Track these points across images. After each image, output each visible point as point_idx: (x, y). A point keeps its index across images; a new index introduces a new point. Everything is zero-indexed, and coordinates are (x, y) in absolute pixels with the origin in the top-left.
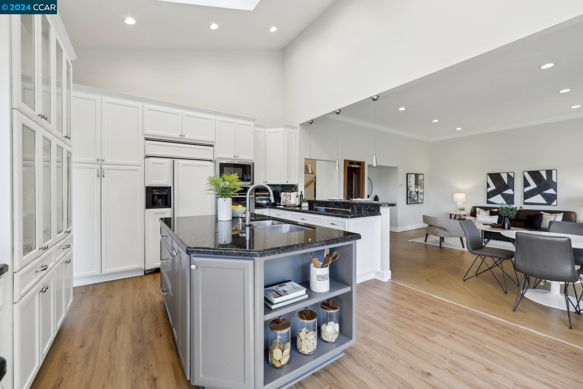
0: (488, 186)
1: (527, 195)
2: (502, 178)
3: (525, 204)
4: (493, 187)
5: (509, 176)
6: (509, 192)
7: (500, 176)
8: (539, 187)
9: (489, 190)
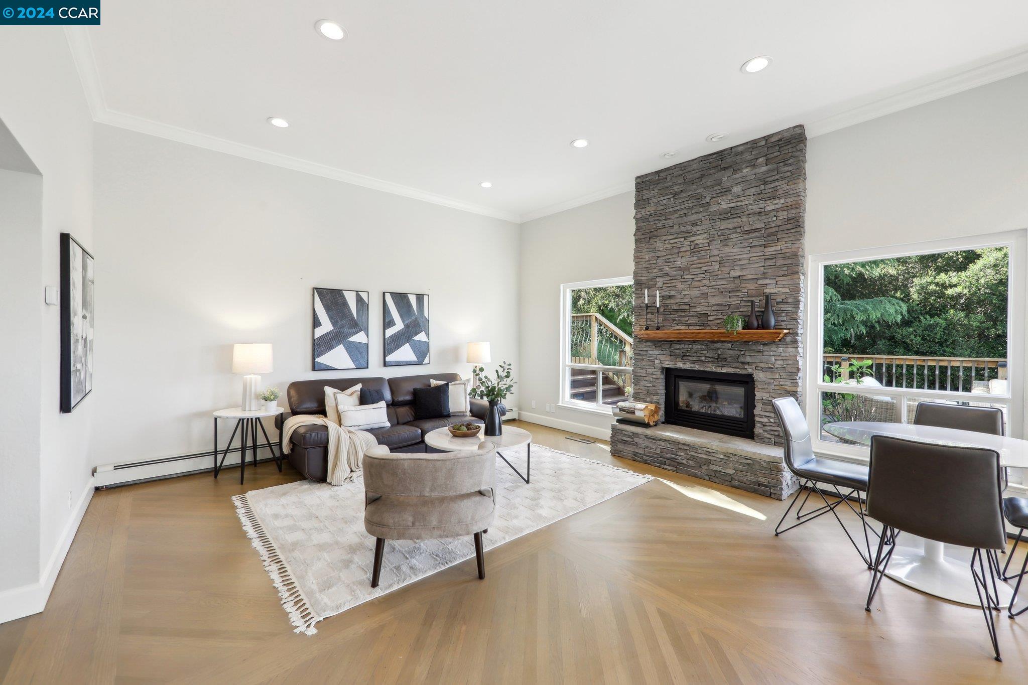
0: (316, 323)
1: (390, 345)
2: (345, 304)
3: (385, 364)
4: (327, 326)
5: (359, 299)
6: (359, 338)
7: (343, 296)
8: (407, 326)
9: (319, 332)
